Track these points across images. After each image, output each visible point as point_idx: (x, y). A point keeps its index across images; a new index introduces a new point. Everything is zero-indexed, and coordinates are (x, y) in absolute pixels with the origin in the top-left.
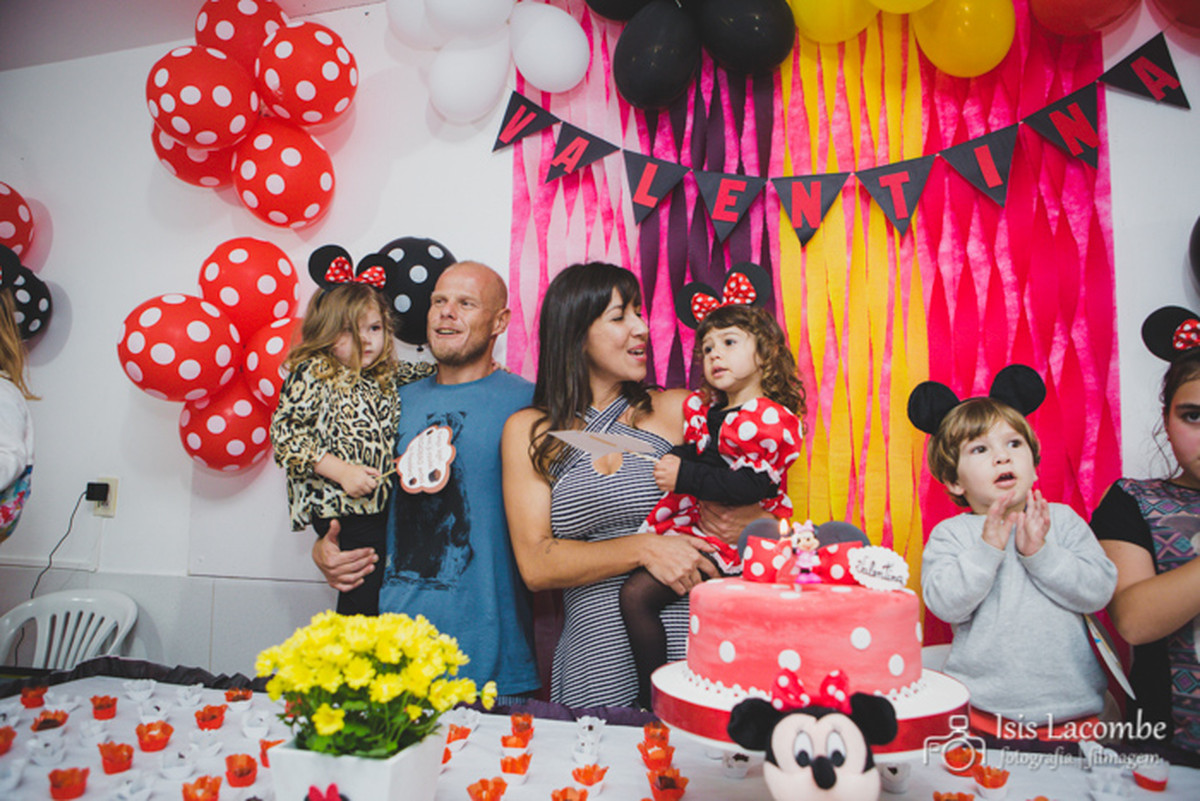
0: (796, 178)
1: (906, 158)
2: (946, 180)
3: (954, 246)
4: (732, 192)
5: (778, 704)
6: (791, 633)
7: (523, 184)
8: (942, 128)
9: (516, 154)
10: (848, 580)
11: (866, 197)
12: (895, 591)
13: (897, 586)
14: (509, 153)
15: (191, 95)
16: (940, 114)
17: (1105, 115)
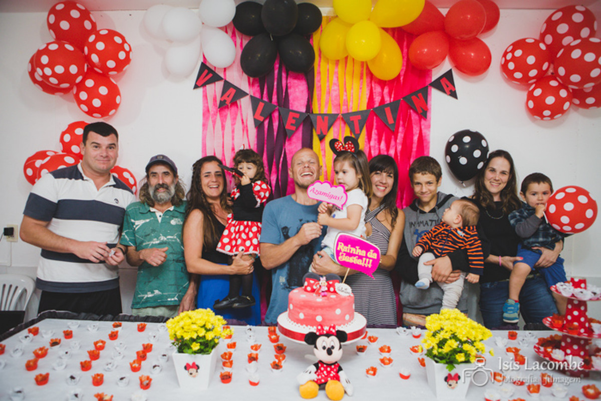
0: (320, 114)
1: (360, 109)
2: (375, 118)
3: (376, 144)
4: (294, 118)
5: (318, 333)
6: (320, 311)
7: (206, 105)
8: (374, 97)
9: (204, 91)
10: (335, 292)
11: (345, 123)
12: (348, 296)
13: (348, 295)
14: (200, 90)
15: (59, 69)
16: (374, 91)
17: (431, 98)
